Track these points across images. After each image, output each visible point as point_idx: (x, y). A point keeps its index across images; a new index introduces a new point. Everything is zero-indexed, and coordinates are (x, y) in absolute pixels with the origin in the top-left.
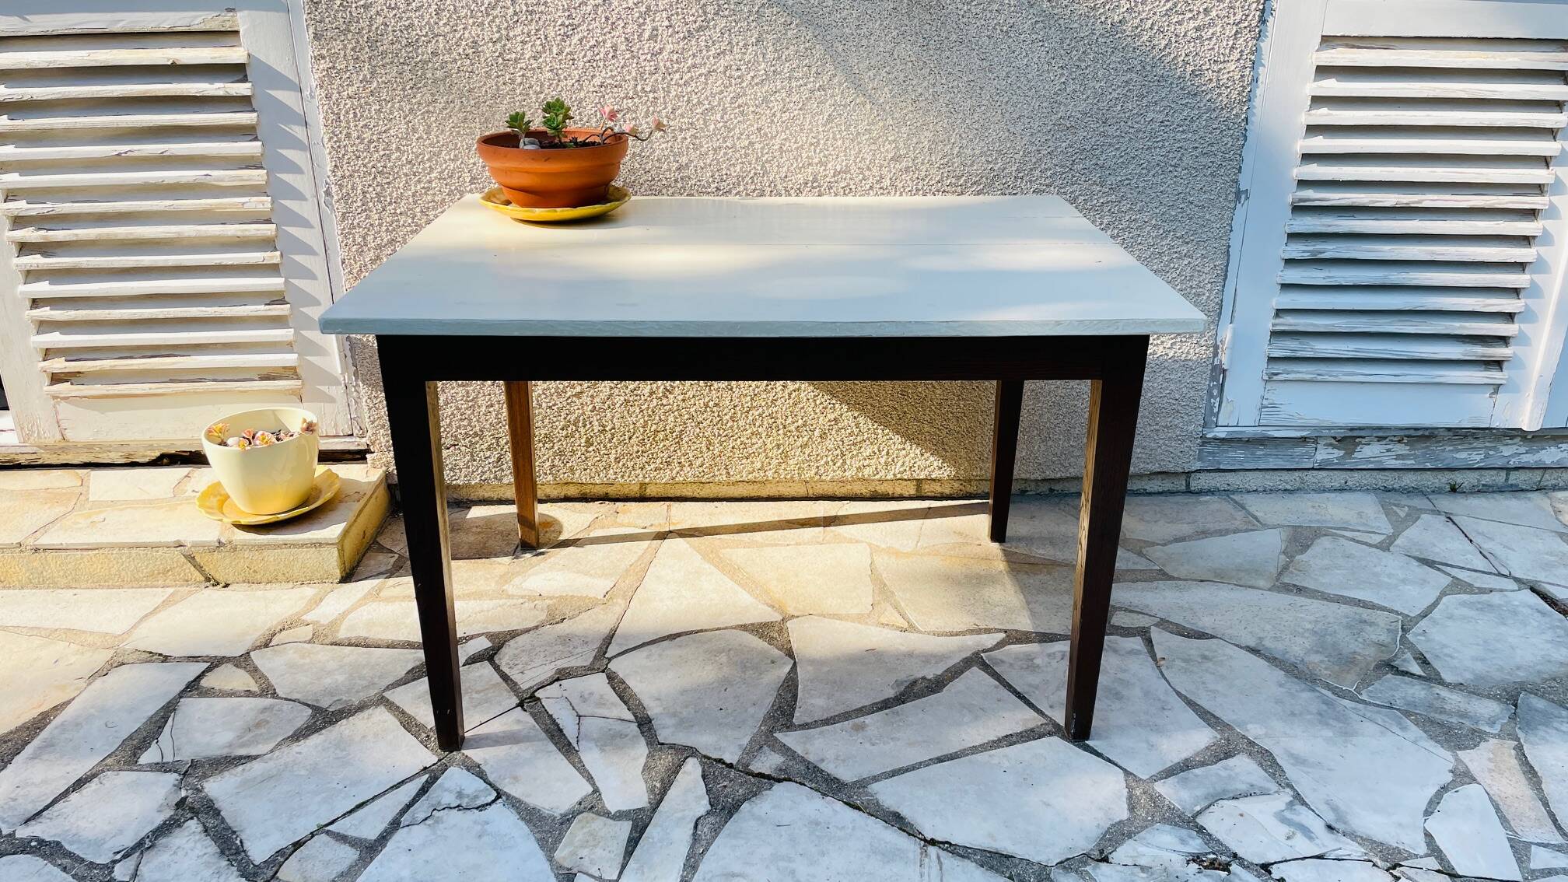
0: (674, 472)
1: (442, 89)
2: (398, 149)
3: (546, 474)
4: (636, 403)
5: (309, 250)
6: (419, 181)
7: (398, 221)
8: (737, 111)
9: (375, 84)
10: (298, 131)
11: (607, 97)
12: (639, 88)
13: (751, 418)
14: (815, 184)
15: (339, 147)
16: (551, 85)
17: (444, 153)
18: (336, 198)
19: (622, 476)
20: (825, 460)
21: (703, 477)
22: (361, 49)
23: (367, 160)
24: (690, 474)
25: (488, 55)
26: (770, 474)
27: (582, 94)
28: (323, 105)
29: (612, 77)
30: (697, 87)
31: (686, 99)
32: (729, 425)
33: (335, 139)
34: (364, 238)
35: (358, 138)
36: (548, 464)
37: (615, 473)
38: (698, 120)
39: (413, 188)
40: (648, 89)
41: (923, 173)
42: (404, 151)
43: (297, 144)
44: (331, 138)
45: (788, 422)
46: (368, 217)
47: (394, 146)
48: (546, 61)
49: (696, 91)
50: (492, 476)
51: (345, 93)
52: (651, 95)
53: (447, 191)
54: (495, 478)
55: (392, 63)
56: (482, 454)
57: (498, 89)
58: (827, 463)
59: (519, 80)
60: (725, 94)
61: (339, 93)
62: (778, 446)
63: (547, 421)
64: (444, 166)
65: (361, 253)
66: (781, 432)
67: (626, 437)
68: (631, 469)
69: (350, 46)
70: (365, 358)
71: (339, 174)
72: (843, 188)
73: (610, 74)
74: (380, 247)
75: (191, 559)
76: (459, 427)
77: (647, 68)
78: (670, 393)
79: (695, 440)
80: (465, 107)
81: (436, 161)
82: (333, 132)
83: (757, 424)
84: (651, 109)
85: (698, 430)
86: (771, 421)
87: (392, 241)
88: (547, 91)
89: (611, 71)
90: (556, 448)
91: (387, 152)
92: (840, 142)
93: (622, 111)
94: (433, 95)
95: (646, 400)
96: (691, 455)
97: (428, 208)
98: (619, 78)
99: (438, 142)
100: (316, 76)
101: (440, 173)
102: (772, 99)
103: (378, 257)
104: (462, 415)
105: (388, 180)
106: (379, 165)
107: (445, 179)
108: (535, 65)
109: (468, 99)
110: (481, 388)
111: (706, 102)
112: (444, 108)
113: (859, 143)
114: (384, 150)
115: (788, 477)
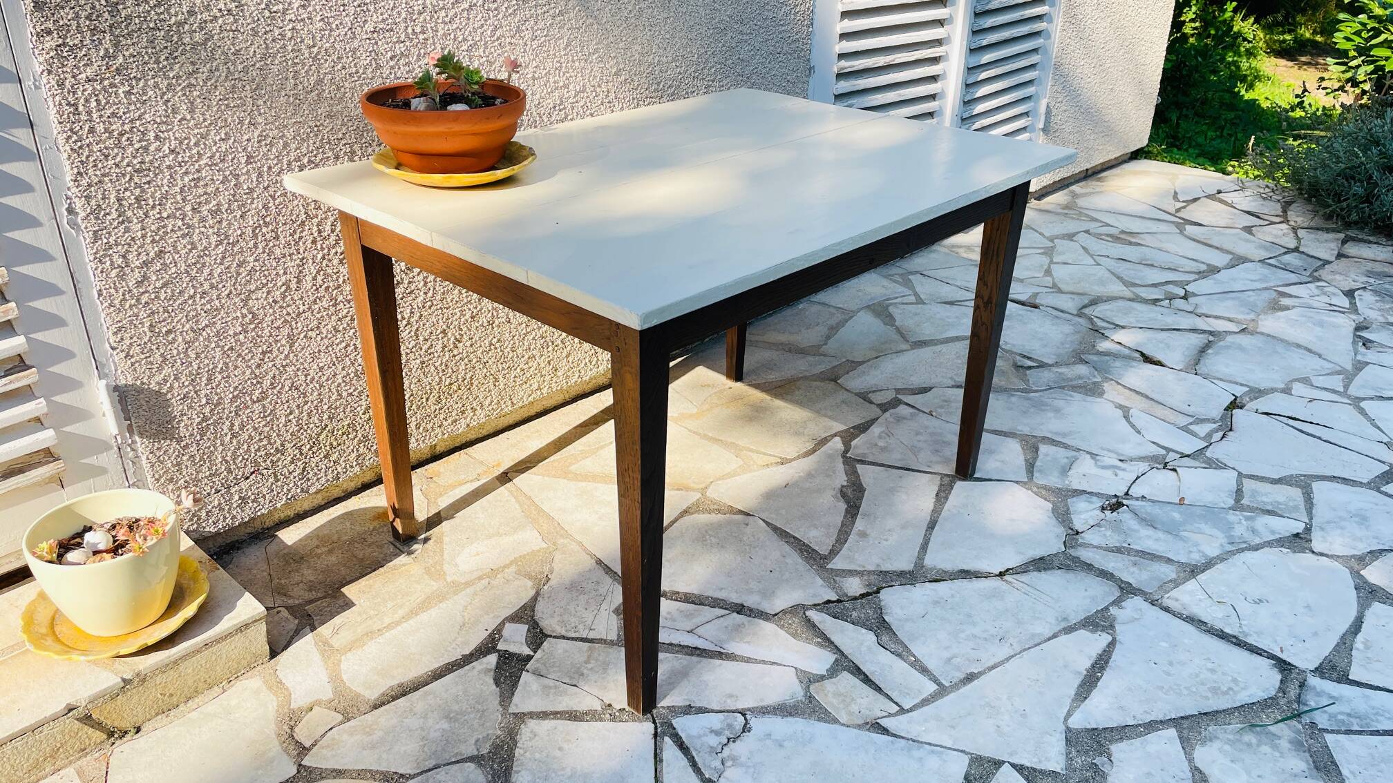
0: (469, 419)
1: (203, 55)
2: (157, 137)
3: (352, 467)
4: (431, 362)
5: (52, 290)
6: (186, 173)
7: (163, 227)
8: (496, 43)
9: (121, 59)
10: (22, 136)
11: (380, 43)
12: (410, 30)
13: (526, 344)
14: (561, 107)
15: (81, 147)
16: (323, 36)
17: (212, 133)
18: (82, 214)
19: (423, 441)
20: (584, 362)
21: (492, 414)
22: (98, 16)
23: (118, 159)
24: (482, 415)
25: (253, 9)
26: (545, 391)
27: (356, 44)
28: (54, 96)
29: (383, 21)
30: (461, 23)
31: (452, 36)
32: (510, 356)
33: (75, 138)
34: (124, 257)
35: (106, 130)
36: (354, 455)
37: (417, 440)
38: (464, 57)
39: (180, 183)
40: (418, 30)
41: (636, 84)
42: (165, 139)
43: (23, 154)
44: (69, 137)
45: (555, 337)
46: (127, 230)
47: (152, 135)
48: (315, 10)
49: (461, 27)
50: (299, 491)
51: (83, 76)
52: (421, 37)
53: (221, 178)
54: (302, 491)
55: (139, 29)
56: (285, 470)
57: (267, 48)
58: (586, 364)
59: (289, 35)
60: (485, 27)
61: (74, 77)
62: (549, 362)
63: (349, 409)
64: (214, 149)
65: (121, 277)
66: (550, 349)
67: (424, 400)
68: (430, 430)
69: (83, 14)
70: (141, 406)
71: (84, 182)
72: (582, 107)
73: (381, 18)
74: (146, 264)
75: (87, 719)
76: (259, 450)
77: (415, 8)
78: (460, 342)
79: (483, 381)
80: (232, 74)
81: (205, 144)
82: (71, 130)
83: (532, 347)
84: (422, 51)
85: (485, 370)
86: (542, 341)
87: (160, 254)
88: (319, 44)
89: (381, 15)
90: (360, 435)
91: (144, 143)
92: (577, 64)
93: (395, 57)
94: (193, 63)
95: (439, 356)
96: (481, 397)
97: (200, 203)
98: (390, 21)
99: (205, 120)
100: (41, 59)
101: (210, 158)
102: (524, 28)
103: (145, 277)
104: (260, 434)
105: (148, 179)
106: (135, 162)
107: (216, 165)
108: (305, 16)
109: (234, 64)
110: (278, 398)
111: (470, 38)
112: (208, 79)
113: (591, 62)
114: (139, 141)
115: (559, 388)
